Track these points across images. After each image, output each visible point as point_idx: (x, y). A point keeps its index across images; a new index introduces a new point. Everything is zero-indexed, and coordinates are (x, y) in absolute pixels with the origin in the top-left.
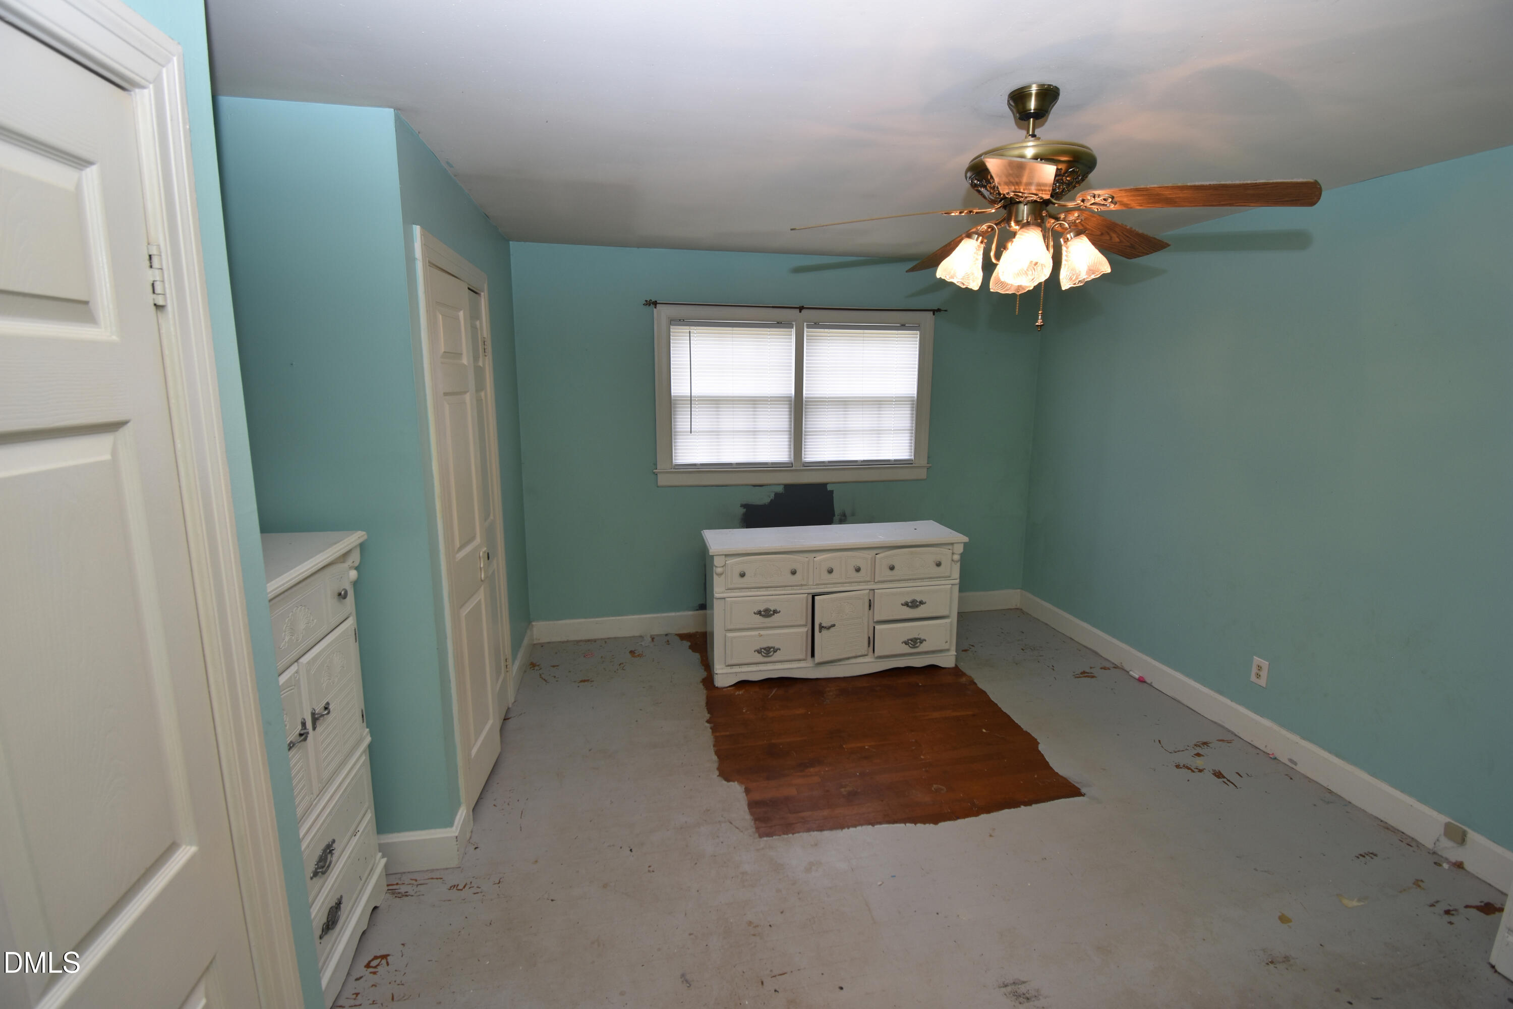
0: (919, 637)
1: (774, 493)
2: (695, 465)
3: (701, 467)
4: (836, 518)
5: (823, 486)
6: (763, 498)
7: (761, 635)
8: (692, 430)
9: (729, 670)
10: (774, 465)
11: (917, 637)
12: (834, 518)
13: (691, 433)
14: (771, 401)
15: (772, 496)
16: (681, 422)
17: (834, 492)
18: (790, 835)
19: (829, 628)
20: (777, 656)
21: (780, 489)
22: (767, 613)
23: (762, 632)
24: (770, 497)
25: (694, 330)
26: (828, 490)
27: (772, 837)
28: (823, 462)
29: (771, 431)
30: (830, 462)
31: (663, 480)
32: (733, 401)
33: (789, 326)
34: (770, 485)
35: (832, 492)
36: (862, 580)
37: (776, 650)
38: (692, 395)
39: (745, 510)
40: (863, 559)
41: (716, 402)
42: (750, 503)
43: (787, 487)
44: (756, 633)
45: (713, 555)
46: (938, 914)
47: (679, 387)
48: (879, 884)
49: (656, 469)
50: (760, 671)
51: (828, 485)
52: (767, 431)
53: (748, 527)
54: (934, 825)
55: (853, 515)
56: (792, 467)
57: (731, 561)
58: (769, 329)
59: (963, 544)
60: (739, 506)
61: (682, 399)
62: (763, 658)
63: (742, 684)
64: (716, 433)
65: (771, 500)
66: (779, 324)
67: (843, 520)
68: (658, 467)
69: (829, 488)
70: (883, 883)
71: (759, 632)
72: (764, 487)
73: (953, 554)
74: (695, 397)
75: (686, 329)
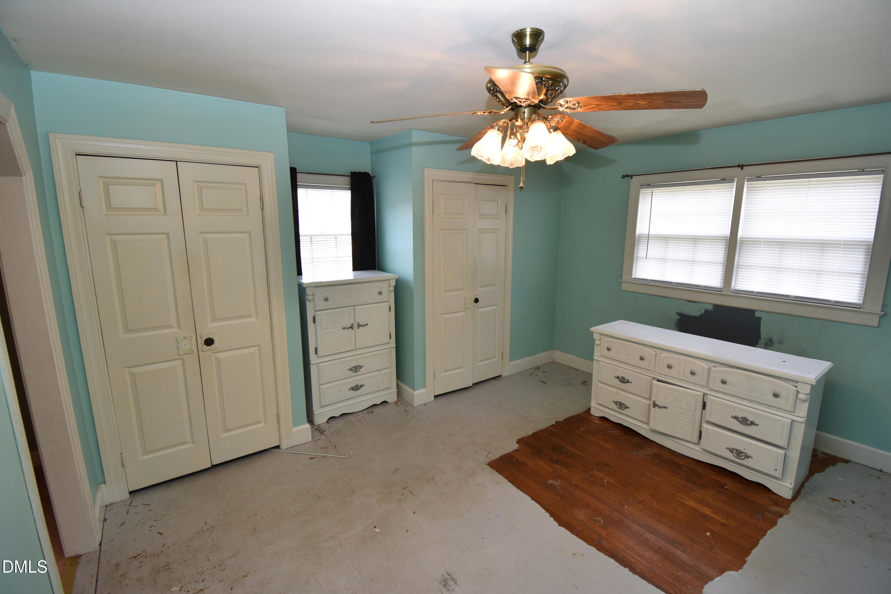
0: (745, 451)
1: (704, 309)
2: (646, 280)
3: (649, 282)
4: (762, 341)
5: (753, 312)
6: (695, 311)
7: (618, 393)
8: (647, 257)
9: (598, 407)
10: (706, 288)
11: (743, 450)
12: (760, 341)
13: (646, 258)
14: (709, 239)
15: (703, 311)
16: (641, 251)
17: (762, 318)
18: (497, 473)
19: (660, 407)
20: (626, 411)
21: (710, 308)
22: (623, 380)
23: (619, 392)
24: (700, 312)
25: (656, 190)
26: (756, 316)
27: (490, 467)
28: (753, 292)
29: (706, 262)
30: (759, 293)
31: (625, 287)
32: (678, 238)
33: (732, 181)
34: (701, 303)
35: (760, 319)
36: (698, 383)
37: (627, 407)
38: (650, 233)
39: (679, 317)
40: (700, 366)
41: (666, 239)
42: (684, 313)
43: (716, 306)
44: (615, 390)
45: (593, 332)
46: (483, 538)
47: (641, 228)
48: (488, 511)
49: (622, 279)
50: (615, 416)
51: (756, 312)
52: (704, 262)
53: (681, 330)
54: (558, 525)
55: (781, 342)
56: (722, 292)
57: (604, 339)
58: (713, 185)
59: (810, 386)
60: (676, 313)
61: (641, 237)
62: (617, 408)
63: (603, 419)
64: (664, 260)
65: (702, 314)
66: (723, 180)
67: (769, 345)
68: (623, 278)
69: (757, 314)
70: (490, 513)
71: (617, 390)
72: (696, 304)
73: (798, 392)
74: (652, 235)
75: (649, 190)
